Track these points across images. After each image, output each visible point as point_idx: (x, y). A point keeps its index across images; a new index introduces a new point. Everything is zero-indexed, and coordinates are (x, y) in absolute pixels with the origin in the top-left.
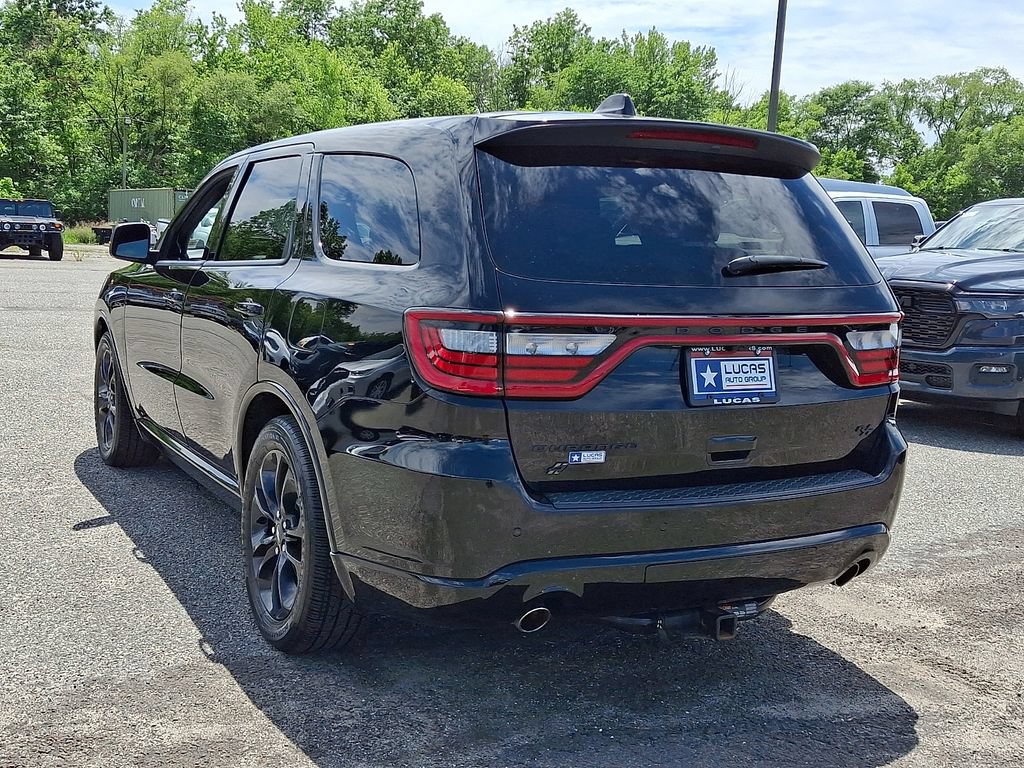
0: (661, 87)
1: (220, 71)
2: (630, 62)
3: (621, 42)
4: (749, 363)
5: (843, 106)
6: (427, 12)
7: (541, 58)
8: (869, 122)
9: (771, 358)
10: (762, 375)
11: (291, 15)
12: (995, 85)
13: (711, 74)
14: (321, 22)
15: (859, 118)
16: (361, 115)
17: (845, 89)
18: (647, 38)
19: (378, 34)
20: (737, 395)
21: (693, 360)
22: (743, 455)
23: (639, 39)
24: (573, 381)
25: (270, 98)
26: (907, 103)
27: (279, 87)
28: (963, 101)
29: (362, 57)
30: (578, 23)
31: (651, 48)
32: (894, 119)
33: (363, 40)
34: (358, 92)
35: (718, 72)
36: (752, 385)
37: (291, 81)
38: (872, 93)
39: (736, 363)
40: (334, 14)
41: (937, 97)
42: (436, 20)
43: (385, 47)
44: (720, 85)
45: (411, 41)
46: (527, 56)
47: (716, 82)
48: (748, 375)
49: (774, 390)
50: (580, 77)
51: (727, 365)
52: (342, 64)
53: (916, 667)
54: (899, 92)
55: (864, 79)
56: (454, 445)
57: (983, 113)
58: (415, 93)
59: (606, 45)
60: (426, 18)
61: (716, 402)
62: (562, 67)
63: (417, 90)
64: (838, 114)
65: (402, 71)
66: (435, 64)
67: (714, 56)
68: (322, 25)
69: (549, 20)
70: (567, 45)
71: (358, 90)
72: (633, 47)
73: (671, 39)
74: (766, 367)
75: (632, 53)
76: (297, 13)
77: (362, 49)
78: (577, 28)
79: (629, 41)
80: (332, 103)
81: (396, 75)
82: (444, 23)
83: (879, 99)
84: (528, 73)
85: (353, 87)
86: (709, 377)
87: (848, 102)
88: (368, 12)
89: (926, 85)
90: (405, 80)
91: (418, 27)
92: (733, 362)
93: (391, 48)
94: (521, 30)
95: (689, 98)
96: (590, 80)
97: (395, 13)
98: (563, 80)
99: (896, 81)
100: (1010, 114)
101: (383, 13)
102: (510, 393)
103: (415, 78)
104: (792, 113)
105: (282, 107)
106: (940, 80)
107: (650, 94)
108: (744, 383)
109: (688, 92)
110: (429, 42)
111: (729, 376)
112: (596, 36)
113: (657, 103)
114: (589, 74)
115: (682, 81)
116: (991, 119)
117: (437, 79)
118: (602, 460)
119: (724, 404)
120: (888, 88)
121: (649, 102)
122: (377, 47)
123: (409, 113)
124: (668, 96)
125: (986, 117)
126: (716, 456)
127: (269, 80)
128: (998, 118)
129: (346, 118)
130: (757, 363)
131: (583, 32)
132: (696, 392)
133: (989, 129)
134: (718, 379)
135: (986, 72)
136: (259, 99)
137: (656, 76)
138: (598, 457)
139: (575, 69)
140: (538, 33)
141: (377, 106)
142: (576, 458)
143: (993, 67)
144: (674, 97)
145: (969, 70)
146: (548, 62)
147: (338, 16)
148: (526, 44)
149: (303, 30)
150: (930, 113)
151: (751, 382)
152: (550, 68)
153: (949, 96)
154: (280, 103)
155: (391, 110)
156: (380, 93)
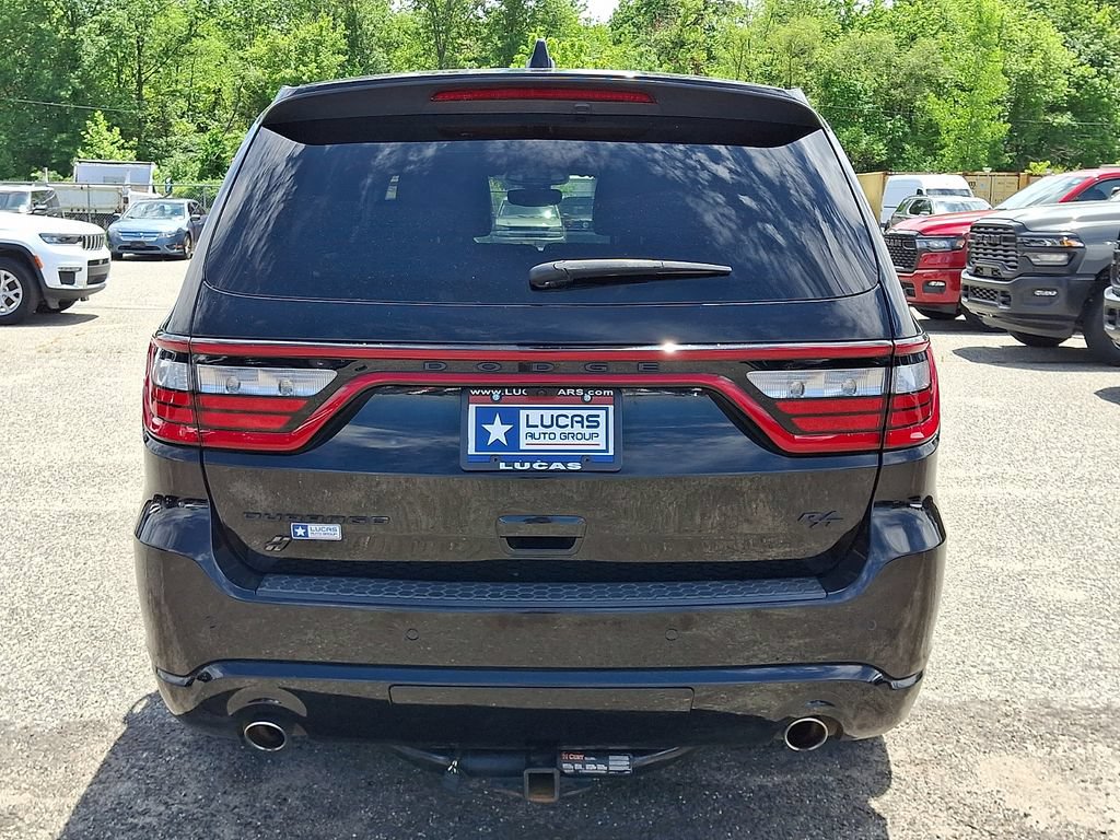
1: (854, 33)
4: (570, 413)
9: (611, 408)
10: (594, 430)
16: (1026, 68)
20: (542, 458)
21: (472, 408)
22: (565, 543)
25: (912, 58)
27: (924, 43)
34: (1022, 40)
36: (572, 445)
37: (939, 36)
39: (547, 414)
48: (567, 430)
49: (611, 453)
51: (531, 415)
58: (1101, 33)
61: (502, 466)
63: (1103, 30)
65: (1086, 9)
71: (1024, 37)
74: (602, 420)
80: (985, 56)
81: (1077, 14)
86: (497, 431)
90: (1089, 18)
92: (542, 412)
103: (1102, 15)
105: (926, 67)
108: (558, 440)
111: (532, 430)
118: (338, 537)
119: (516, 470)
123: (1091, 60)
126: (516, 542)
127: (913, 38)
129: (1003, 72)
130: (585, 413)
132: (471, 450)
134: (513, 436)
136: (898, 60)
138: (332, 532)
141: (1046, 54)
142: (300, 531)
151: (571, 441)
154: (923, 63)
155: (1064, 58)
156: (1052, 38)
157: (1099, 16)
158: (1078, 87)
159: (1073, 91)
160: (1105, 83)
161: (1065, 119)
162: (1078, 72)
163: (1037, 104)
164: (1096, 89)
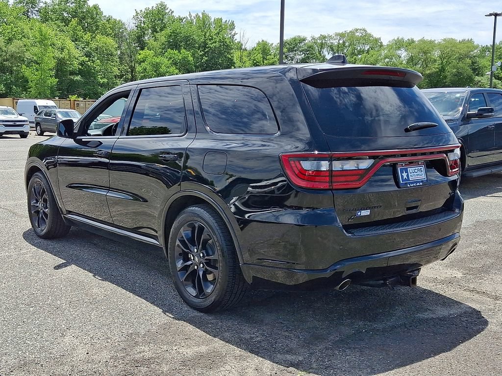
0: (210, 40)
2: (194, 28)
3: (189, 18)
4: (417, 168)
5: (294, 48)
6: (91, 3)
7: (150, 26)
8: (306, 55)
9: (424, 166)
10: (422, 173)
11: (19, 6)
12: (361, 36)
13: (233, 33)
14: (35, 9)
15: (302, 53)
16: (61, 56)
17: (295, 39)
18: (201, 16)
19: (65, 15)
20: (415, 182)
21: (399, 168)
22: (416, 207)
23: (197, 16)
24: (359, 180)
25: (12, 48)
26: (322, 46)
27: (16, 43)
28: (347, 44)
29: (59, 26)
30: (167, 9)
31: (203, 21)
32: (317, 53)
33: (58, 18)
35: (236, 33)
36: (419, 178)
37: (23, 40)
38: (306, 41)
39: (413, 169)
40: (42, 5)
41: (335, 42)
42: (96, 7)
43: (70, 21)
44: (237, 38)
45: (84, 18)
46: (143, 25)
47: (236, 37)
48: (417, 173)
49: (426, 179)
50: (171, 35)
51: (410, 170)
52: (49, 30)
53: (465, 293)
54: (318, 41)
55: (302, 35)
56: (304, 211)
57: (357, 49)
58: (88, 44)
59: (181, 19)
60: (91, 6)
61: (408, 185)
62: (161, 30)
63: (89, 43)
64: (292, 51)
65: (80, 33)
66: (97, 29)
67: (234, 25)
68: (36, 11)
69: (153, 7)
70: (162, 20)
71: (59, 43)
72: (195, 20)
73: (213, 17)
74: (423, 169)
75: (194, 23)
76: (22, 5)
77: (58, 22)
78: (167, 11)
79: (193, 17)
80: (45, 50)
81: (77, 35)
82: (100, 9)
83: (310, 44)
84: (144, 33)
85: (56, 42)
86: (405, 175)
87: (296, 46)
88: (59, 4)
89: (330, 37)
90: (82, 37)
91: (87, 11)
93: (74, 22)
94: (139, 12)
95: (224, 45)
96: (176, 36)
97: (74, 4)
98: (162, 37)
99: (317, 36)
100: (368, 50)
101: (68, 4)
102: (334, 187)
103: (87, 36)
104: (272, 51)
106: (337, 35)
107: (205, 44)
108: (416, 177)
109: (223, 42)
110: (93, 18)
111: (411, 174)
112: (176, 15)
113: (209, 47)
114: (175, 34)
115: (220, 37)
116: (361, 52)
117: (98, 37)
118: (369, 214)
119: (411, 187)
120: (314, 39)
121: (205, 47)
122: (66, 22)
123: (85, 54)
124: (214, 44)
125: (358, 51)
126: (408, 209)
127: (10, 39)
128: (363, 52)
129: (53, 57)
130: (419, 168)
131: (170, 13)
132: (401, 182)
133: (360, 56)
134: (408, 176)
135: (357, 30)
136: (6, 49)
137: (208, 34)
138: (367, 213)
139: (168, 31)
140: (148, 14)
141: (69, 51)
142: (359, 214)
143: (360, 28)
144: (217, 44)
145: (349, 30)
146: (153, 28)
147: (44, 6)
148: (142, 19)
149: (26, 13)
150: (333, 50)
152: (154, 31)
153: (341, 42)
154: (18, 51)
155: (76, 53)
156: (70, 45)
157: (86, 36)
158: (82, 65)
159: (80, 67)
160: (92, 64)
161: (78, 78)
162: (81, 59)
163: (66, 71)
164: (89, 66)
